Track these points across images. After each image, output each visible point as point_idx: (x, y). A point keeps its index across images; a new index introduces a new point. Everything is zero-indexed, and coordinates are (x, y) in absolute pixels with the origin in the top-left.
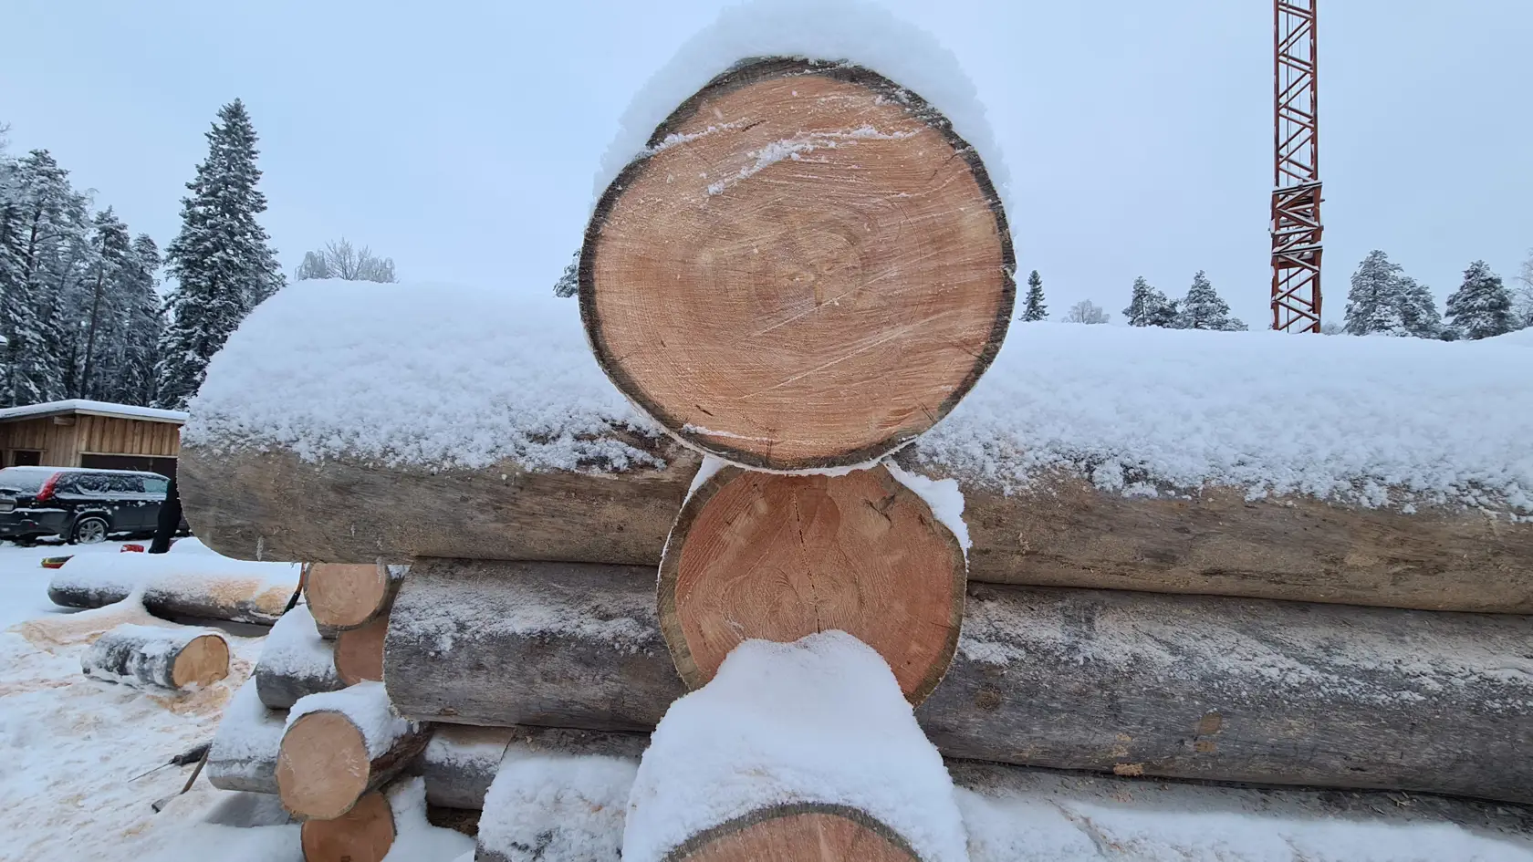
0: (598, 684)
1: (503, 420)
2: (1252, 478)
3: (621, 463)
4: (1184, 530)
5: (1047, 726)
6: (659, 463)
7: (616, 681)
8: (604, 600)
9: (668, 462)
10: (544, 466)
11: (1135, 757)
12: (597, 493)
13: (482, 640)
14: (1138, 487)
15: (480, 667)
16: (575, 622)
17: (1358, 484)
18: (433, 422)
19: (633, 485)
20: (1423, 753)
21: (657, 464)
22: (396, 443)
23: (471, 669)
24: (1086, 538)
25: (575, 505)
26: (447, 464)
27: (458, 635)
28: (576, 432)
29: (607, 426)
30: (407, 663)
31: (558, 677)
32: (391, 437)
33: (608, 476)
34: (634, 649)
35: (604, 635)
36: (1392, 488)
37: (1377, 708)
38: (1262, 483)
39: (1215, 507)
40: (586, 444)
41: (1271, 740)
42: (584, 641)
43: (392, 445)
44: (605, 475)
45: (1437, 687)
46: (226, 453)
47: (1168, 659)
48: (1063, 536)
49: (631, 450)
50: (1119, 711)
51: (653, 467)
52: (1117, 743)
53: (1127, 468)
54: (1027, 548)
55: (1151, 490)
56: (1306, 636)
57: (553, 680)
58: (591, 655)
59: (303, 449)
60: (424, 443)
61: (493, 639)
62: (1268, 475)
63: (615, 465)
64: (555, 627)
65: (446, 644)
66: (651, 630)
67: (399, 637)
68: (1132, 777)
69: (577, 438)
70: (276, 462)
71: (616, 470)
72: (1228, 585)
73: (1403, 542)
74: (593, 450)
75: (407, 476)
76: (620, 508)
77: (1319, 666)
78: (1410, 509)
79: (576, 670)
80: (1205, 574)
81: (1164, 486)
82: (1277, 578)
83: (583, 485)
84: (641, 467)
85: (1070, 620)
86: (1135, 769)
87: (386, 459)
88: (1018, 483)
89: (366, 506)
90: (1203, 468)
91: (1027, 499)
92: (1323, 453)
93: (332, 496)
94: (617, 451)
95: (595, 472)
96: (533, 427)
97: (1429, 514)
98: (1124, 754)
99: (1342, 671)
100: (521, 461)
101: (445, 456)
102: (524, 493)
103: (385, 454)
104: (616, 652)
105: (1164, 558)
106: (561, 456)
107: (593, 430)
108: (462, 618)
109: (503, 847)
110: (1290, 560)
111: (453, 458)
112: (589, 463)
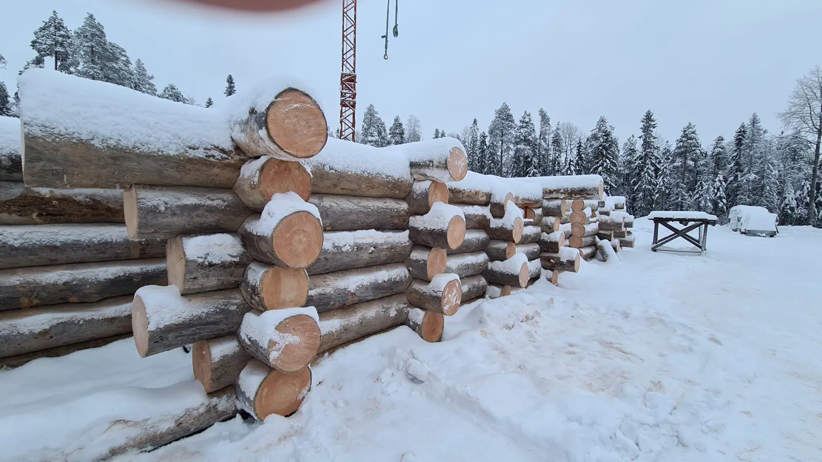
0: (213, 217)
1: (178, 141)
2: (349, 170)
3: (220, 158)
4: (338, 180)
6: (230, 158)
7: (218, 216)
8: (212, 197)
9: (232, 158)
10: (195, 156)
11: (330, 225)
12: (213, 165)
13: (174, 207)
14: (332, 171)
15: (175, 214)
16: (204, 201)
17: (364, 173)
18: (152, 139)
19: (224, 163)
20: (371, 220)
22: (137, 145)
23: (172, 215)
24: (323, 181)
25: (205, 168)
26: (160, 153)
27: (165, 206)
28: (204, 147)
29: (213, 147)
30: (148, 215)
32: (135, 143)
33: (215, 160)
34: (223, 207)
35: (214, 204)
36: (368, 173)
37: (365, 212)
39: (344, 175)
40: (207, 151)
41: (351, 219)
42: (207, 206)
43: (136, 145)
44: (214, 160)
45: (372, 208)
47: (336, 205)
48: (319, 180)
49: (221, 154)
51: (228, 159)
52: (327, 222)
55: (334, 171)
56: (356, 201)
57: (200, 217)
58: (211, 210)
60: (150, 146)
61: (178, 206)
62: (351, 170)
63: (217, 157)
64: (199, 202)
65: (162, 208)
66: (227, 203)
67: (144, 207)
68: (329, 231)
69: (205, 149)
70: (81, 147)
71: (218, 159)
72: (344, 192)
73: (369, 183)
74: (210, 153)
75: (143, 155)
76: (219, 170)
77: (357, 206)
78: (370, 177)
79: (206, 214)
80: (342, 189)
81: (336, 171)
82: (352, 190)
83: (208, 163)
84: (225, 159)
85: (319, 199)
86: (330, 228)
87: (135, 149)
90: (342, 168)
92: (359, 166)
93: (109, 160)
94: (216, 153)
95: (212, 159)
96: (189, 145)
97: (373, 178)
98: (328, 225)
99: (360, 206)
100: (187, 154)
101: (159, 151)
102: (188, 164)
103: (133, 148)
104: (218, 208)
105: (335, 186)
106: (200, 154)
107: (209, 147)
108: (166, 201)
109: (196, 258)
110: (354, 186)
111: (163, 152)
112: (209, 156)
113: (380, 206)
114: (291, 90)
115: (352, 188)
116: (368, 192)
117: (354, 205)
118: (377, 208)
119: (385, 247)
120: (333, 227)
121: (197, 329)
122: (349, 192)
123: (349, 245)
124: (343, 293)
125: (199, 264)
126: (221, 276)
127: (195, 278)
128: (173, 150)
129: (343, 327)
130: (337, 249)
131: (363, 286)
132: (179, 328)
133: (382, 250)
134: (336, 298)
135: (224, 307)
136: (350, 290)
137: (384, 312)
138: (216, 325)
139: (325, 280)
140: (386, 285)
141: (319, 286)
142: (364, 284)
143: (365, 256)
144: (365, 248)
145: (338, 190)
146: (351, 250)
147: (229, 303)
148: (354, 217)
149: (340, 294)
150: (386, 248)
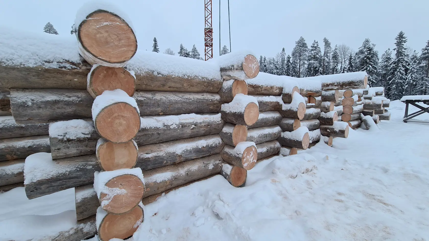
0: (70, 108)
1: (37, 57)
2: (173, 74)
3: (70, 68)
4: (165, 81)
5: (150, 108)
7: (75, 108)
8: (69, 94)
9: (80, 68)
10: (50, 67)
11: (162, 112)
12: (65, 73)
13: (39, 102)
14: (159, 75)
15: (40, 107)
16: (63, 98)
17: (184, 76)
18: (15, 57)
19: (73, 72)
20: (192, 107)
21: (78, 68)
23: (38, 108)
24: (153, 82)
25: (59, 75)
26: (22, 66)
27: (32, 102)
29: (64, 61)
30: (19, 108)
31: (61, 108)
32: (2, 59)
33: (67, 70)
34: (78, 102)
35: (71, 100)
36: (188, 76)
37: (187, 102)
38: (174, 75)
39: (169, 78)
40: (60, 64)
41: (177, 107)
42: (66, 101)
43: (3, 61)
45: (193, 99)
47: (165, 98)
48: (150, 82)
49: (71, 66)
50: (159, 105)
51: (77, 69)
52: (159, 109)
53: (158, 73)
54: (145, 84)
55: (161, 75)
56: (181, 95)
57: (60, 109)
58: (68, 104)
61: (42, 102)
62: (175, 74)
63: (68, 68)
64: (58, 99)
65: (30, 104)
66: (80, 99)
67: (15, 103)
68: (162, 115)
69: (58, 62)
71: (69, 69)
72: (172, 89)
73: (189, 83)
74: (62, 65)
76: (71, 76)
77: (182, 98)
78: (189, 79)
79: (65, 106)
80: (169, 87)
81: (162, 75)
82: (177, 88)
83: (61, 72)
84: (74, 69)
85: (152, 94)
86: (162, 113)
88: (143, 74)
90: (167, 73)
91: (144, 76)
92: (181, 72)
94: (68, 66)
95: (64, 69)
96: (45, 60)
97: (191, 79)
98: (160, 111)
100: (44, 66)
101: (21, 64)
102: (46, 73)
104: (74, 103)
105: (164, 85)
106: (54, 66)
107: (61, 61)
108: (32, 99)
109: (56, 136)
110: (178, 85)
111: (24, 65)
112: (62, 67)
113: (199, 98)
114: (100, 11)
115: (177, 87)
116: (190, 89)
117: (179, 98)
118: (196, 99)
119: (203, 125)
120: (165, 113)
121: (63, 182)
122: (175, 89)
123: (176, 124)
124: (173, 155)
125: (60, 140)
126: (79, 147)
127: (59, 149)
128: (32, 64)
129: (174, 177)
130: (166, 127)
131: (187, 150)
132: (49, 182)
133: (201, 127)
134: (167, 158)
135: (83, 167)
136: (177, 153)
137: (205, 166)
138: (78, 179)
139: (159, 147)
140: (205, 149)
141: (154, 152)
142: (188, 149)
143: (188, 131)
144: (188, 126)
145: (166, 88)
146: (177, 127)
147: (86, 164)
148: (179, 106)
149: (170, 156)
150: (204, 125)
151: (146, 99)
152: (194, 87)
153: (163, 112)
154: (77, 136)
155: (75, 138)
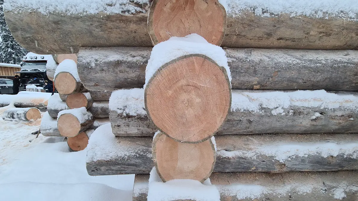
0: (134, 73)
2: (292, 11)
4: (275, 26)
5: (240, 77)
7: (138, 72)
8: (133, 53)
9: (146, 11)
10: (112, 13)
11: (259, 83)
12: (127, 21)
13: (102, 64)
14: (265, 14)
15: (103, 70)
16: (126, 58)
17: (316, 13)
19: (138, 17)
20: (319, 77)
21: (143, 11)
23: (101, 71)
24: (252, 29)
25: (122, 25)
27: (96, 63)
28: (120, 3)
29: (128, 1)
30: (84, 70)
31: (123, 72)
34: (142, 63)
35: (134, 61)
36: (324, 13)
37: (311, 68)
38: (295, 12)
39: (283, 19)
40: (123, 6)
41: (288, 77)
42: (128, 62)
44: (129, 15)
45: (324, 62)
46: (18, 13)
47: (268, 60)
48: (247, 29)
49: (136, 8)
50: (256, 72)
52: (254, 80)
53: (263, 10)
54: (238, 33)
55: (268, 15)
56: (298, 54)
58: (131, 66)
59: (42, 11)
60: (77, 8)
61: (105, 63)
62: (296, 10)
63: (132, 12)
64: (121, 59)
65: (93, 65)
66: (145, 59)
67: (81, 64)
68: (257, 89)
71: (132, 13)
72: (283, 43)
73: (323, 27)
74: (125, 8)
76: (135, 25)
77: (300, 60)
78: (327, 18)
79: (128, 70)
80: (278, 39)
81: (272, 14)
82: (293, 40)
83: (123, 18)
84: (139, 12)
85: (246, 53)
86: (258, 87)
88: (236, 14)
89: (64, 28)
90: (281, 9)
91: (238, 18)
92: (310, 4)
94: (132, 8)
96: (108, 2)
97: (331, 19)
98: (256, 83)
99: (305, 60)
100: (106, 12)
104: (137, 64)
105: (269, 35)
106: (117, 10)
107: (125, 2)
108: (97, 58)
110: (298, 34)
112: (124, 12)
113: (339, 59)
115: (295, 37)
116: (319, 42)
117: (294, 59)
118: (331, 62)
119: (339, 113)
120: (263, 86)
122: (289, 43)
123: (283, 108)
124: (269, 161)
125: (119, 115)
126: (140, 126)
127: (119, 126)
128: (94, 9)
129: (266, 195)
130: (265, 112)
131: (297, 157)
133: (333, 118)
134: (259, 164)
136: (278, 159)
139: (246, 143)
142: (299, 155)
143: (305, 123)
144: (305, 113)
145: (273, 41)
146: (284, 113)
149: (264, 161)
150: (340, 115)
151: (235, 60)
152: (331, 36)
153: (261, 84)
154: (138, 112)
155: (135, 115)
